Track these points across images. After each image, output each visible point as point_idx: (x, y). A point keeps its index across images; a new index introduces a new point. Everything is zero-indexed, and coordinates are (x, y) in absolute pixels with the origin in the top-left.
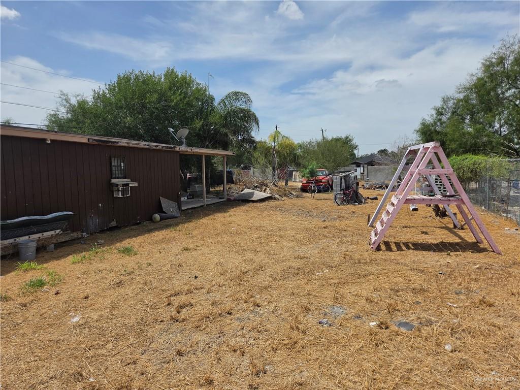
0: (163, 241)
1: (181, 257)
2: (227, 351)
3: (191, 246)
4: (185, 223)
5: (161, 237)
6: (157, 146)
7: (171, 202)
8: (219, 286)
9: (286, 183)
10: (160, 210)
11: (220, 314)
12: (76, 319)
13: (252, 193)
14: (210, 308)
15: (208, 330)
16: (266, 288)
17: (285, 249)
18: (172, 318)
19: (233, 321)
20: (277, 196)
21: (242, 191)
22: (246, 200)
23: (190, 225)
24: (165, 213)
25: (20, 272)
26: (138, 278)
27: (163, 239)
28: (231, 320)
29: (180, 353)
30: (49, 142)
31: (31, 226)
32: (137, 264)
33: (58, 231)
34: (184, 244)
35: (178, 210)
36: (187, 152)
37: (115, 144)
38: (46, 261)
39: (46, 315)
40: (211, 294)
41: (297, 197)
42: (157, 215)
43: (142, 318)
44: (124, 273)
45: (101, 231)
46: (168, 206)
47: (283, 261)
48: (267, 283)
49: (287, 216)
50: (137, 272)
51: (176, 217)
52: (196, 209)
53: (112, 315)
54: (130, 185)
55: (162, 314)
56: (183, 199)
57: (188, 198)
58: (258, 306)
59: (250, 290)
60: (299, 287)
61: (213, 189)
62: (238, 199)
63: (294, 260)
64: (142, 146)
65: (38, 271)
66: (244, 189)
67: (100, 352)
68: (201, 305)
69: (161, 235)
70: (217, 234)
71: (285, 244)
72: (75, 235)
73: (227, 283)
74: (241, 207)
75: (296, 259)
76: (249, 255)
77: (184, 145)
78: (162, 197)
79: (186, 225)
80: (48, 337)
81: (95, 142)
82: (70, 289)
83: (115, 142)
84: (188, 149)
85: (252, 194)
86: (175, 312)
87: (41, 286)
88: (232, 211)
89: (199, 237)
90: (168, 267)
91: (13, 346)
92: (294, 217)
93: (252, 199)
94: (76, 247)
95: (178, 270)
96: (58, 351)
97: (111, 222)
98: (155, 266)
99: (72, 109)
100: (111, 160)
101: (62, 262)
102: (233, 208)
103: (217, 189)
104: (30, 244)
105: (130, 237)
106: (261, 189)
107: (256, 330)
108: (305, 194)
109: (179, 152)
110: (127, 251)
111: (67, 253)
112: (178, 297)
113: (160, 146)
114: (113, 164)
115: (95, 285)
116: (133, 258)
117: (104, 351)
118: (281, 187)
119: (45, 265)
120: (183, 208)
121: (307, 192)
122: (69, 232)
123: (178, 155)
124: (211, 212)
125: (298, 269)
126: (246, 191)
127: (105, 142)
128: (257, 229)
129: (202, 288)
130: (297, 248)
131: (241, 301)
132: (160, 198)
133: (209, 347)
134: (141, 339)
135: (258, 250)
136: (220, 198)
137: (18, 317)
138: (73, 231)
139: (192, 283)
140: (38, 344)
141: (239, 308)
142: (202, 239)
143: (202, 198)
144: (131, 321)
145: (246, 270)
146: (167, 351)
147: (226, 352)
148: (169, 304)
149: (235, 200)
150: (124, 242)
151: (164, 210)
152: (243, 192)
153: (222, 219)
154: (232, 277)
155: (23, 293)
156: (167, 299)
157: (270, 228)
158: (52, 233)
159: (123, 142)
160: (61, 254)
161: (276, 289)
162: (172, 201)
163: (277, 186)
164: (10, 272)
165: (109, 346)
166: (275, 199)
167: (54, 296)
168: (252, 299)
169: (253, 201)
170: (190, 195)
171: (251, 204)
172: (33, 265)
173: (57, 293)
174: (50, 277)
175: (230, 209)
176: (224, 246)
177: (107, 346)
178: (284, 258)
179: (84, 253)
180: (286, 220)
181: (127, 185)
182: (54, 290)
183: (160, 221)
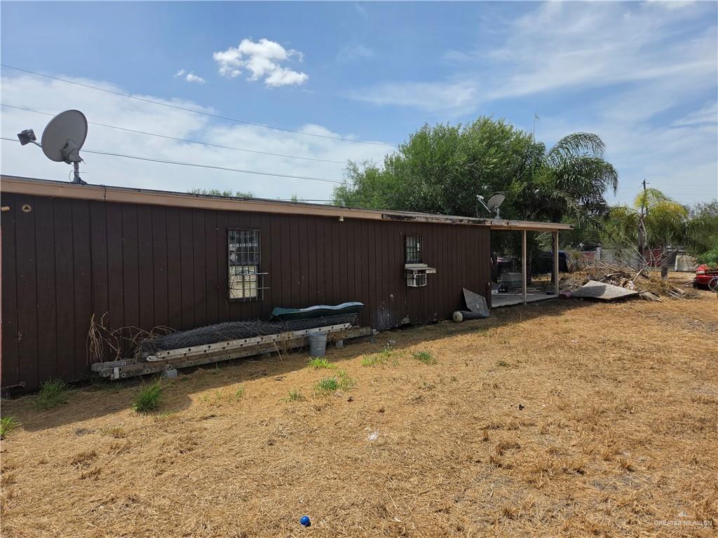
0: (469, 348)
1: (497, 374)
2: (583, 530)
3: (508, 360)
4: (497, 326)
5: (466, 344)
6: (462, 220)
7: (477, 296)
8: (559, 426)
9: (664, 274)
10: (463, 306)
11: (565, 470)
12: (373, 437)
13: (600, 287)
14: (548, 456)
15: (548, 490)
16: (640, 442)
17: (672, 383)
18: (492, 460)
19: (587, 485)
20: (648, 294)
21: (584, 283)
22: (592, 298)
23: (506, 330)
24: (469, 310)
25: (311, 369)
26: (441, 396)
27: (468, 346)
28: (585, 483)
29: (508, 514)
30: (342, 220)
31: (322, 317)
32: (439, 376)
33: (347, 325)
34: (499, 357)
35: (487, 308)
36: (502, 226)
37: (412, 220)
38: (337, 359)
39: (340, 425)
40: (547, 436)
41: (688, 296)
42: (459, 313)
43: (452, 453)
44: (423, 386)
45: (392, 329)
46: (474, 301)
47: (670, 403)
48: (644, 435)
49: (669, 328)
50: (439, 387)
51: (484, 318)
52: (513, 308)
53: (415, 439)
54: (427, 272)
55: (477, 452)
56: (493, 292)
57: (499, 292)
58: (630, 469)
59: (612, 441)
60: (705, 452)
61: (537, 280)
62: (577, 296)
63: (691, 404)
64: (443, 221)
65: (330, 370)
66: (588, 281)
67: (403, 484)
68: (532, 449)
69: (466, 341)
70: (549, 347)
71: (670, 374)
72: (364, 331)
73: (570, 423)
74: (582, 309)
75: (696, 403)
76: (606, 386)
77: (498, 217)
78: (466, 289)
79: (499, 330)
80: (345, 452)
81: (389, 218)
82: (363, 397)
83: (411, 217)
84: (504, 223)
85: (602, 289)
86: (495, 452)
87: (333, 389)
88: (569, 315)
89: (521, 348)
90: (480, 386)
91: (312, 456)
92: (685, 331)
93: (602, 297)
94: (365, 345)
95: (494, 394)
96: (357, 474)
97: (404, 318)
98: (461, 382)
99: (360, 180)
100: (405, 239)
101: (352, 362)
102: (570, 309)
103: (544, 279)
104: (320, 337)
105: (426, 339)
106: (618, 281)
107: (629, 509)
108: (702, 293)
109: (490, 226)
110: (424, 358)
111: (357, 352)
112: (497, 431)
113: (465, 219)
114: (408, 245)
115: (390, 397)
116: (432, 368)
117: (409, 486)
118: (656, 279)
119: (336, 364)
120: (493, 306)
121: (707, 289)
122: (358, 326)
123: (489, 232)
124: (535, 313)
125: (702, 421)
126: (592, 284)
127: (399, 217)
128: (614, 345)
129: (532, 425)
130: (695, 384)
131: (597, 457)
132: (462, 291)
133: (553, 517)
134: (453, 480)
135: (621, 378)
136: (548, 294)
137: (313, 421)
138: (362, 326)
139: (517, 414)
140: (336, 459)
141: (596, 466)
142: (525, 351)
143: (521, 292)
144: (438, 453)
145: (601, 409)
146: (489, 506)
147: (582, 532)
148: (486, 440)
149: (572, 297)
150: (419, 345)
151: (468, 307)
152: (585, 286)
153: (554, 326)
154: (580, 415)
155: (316, 394)
156: (482, 431)
157: (637, 345)
158: (341, 326)
159: (421, 217)
160: (350, 353)
161: (661, 448)
162: (480, 294)
163: (647, 277)
164: (302, 368)
165: (414, 480)
166: (644, 298)
167: (347, 402)
168: (618, 458)
169: (604, 301)
170: (502, 287)
171: (600, 305)
172: (324, 362)
173: (350, 400)
174: (341, 379)
175: (565, 310)
176: (560, 366)
177: (411, 480)
178: (671, 399)
179: (375, 354)
180: (669, 334)
181: (423, 271)
182: (347, 396)
183: (463, 320)
